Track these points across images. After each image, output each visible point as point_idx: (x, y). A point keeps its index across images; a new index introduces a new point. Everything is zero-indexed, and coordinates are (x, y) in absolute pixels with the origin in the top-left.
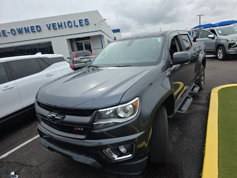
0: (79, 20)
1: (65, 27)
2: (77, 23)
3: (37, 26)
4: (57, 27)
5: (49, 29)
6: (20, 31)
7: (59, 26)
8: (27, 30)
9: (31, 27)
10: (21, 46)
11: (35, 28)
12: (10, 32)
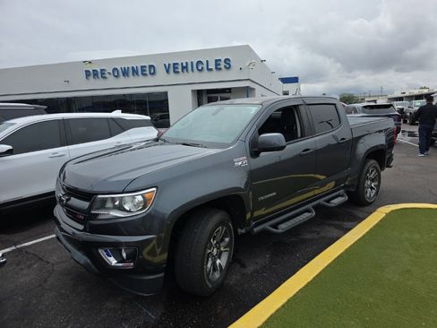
0: (216, 61)
1: (192, 70)
2: (212, 66)
3: (151, 66)
4: (180, 70)
5: (168, 72)
6: (125, 73)
7: (183, 68)
8: (135, 72)
9: (142, 67)
10: (124, 95)
11: (148, 69)
12: (111, 72)
